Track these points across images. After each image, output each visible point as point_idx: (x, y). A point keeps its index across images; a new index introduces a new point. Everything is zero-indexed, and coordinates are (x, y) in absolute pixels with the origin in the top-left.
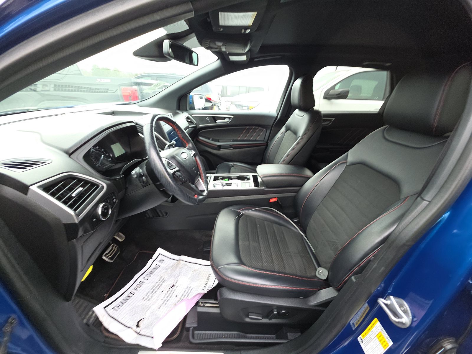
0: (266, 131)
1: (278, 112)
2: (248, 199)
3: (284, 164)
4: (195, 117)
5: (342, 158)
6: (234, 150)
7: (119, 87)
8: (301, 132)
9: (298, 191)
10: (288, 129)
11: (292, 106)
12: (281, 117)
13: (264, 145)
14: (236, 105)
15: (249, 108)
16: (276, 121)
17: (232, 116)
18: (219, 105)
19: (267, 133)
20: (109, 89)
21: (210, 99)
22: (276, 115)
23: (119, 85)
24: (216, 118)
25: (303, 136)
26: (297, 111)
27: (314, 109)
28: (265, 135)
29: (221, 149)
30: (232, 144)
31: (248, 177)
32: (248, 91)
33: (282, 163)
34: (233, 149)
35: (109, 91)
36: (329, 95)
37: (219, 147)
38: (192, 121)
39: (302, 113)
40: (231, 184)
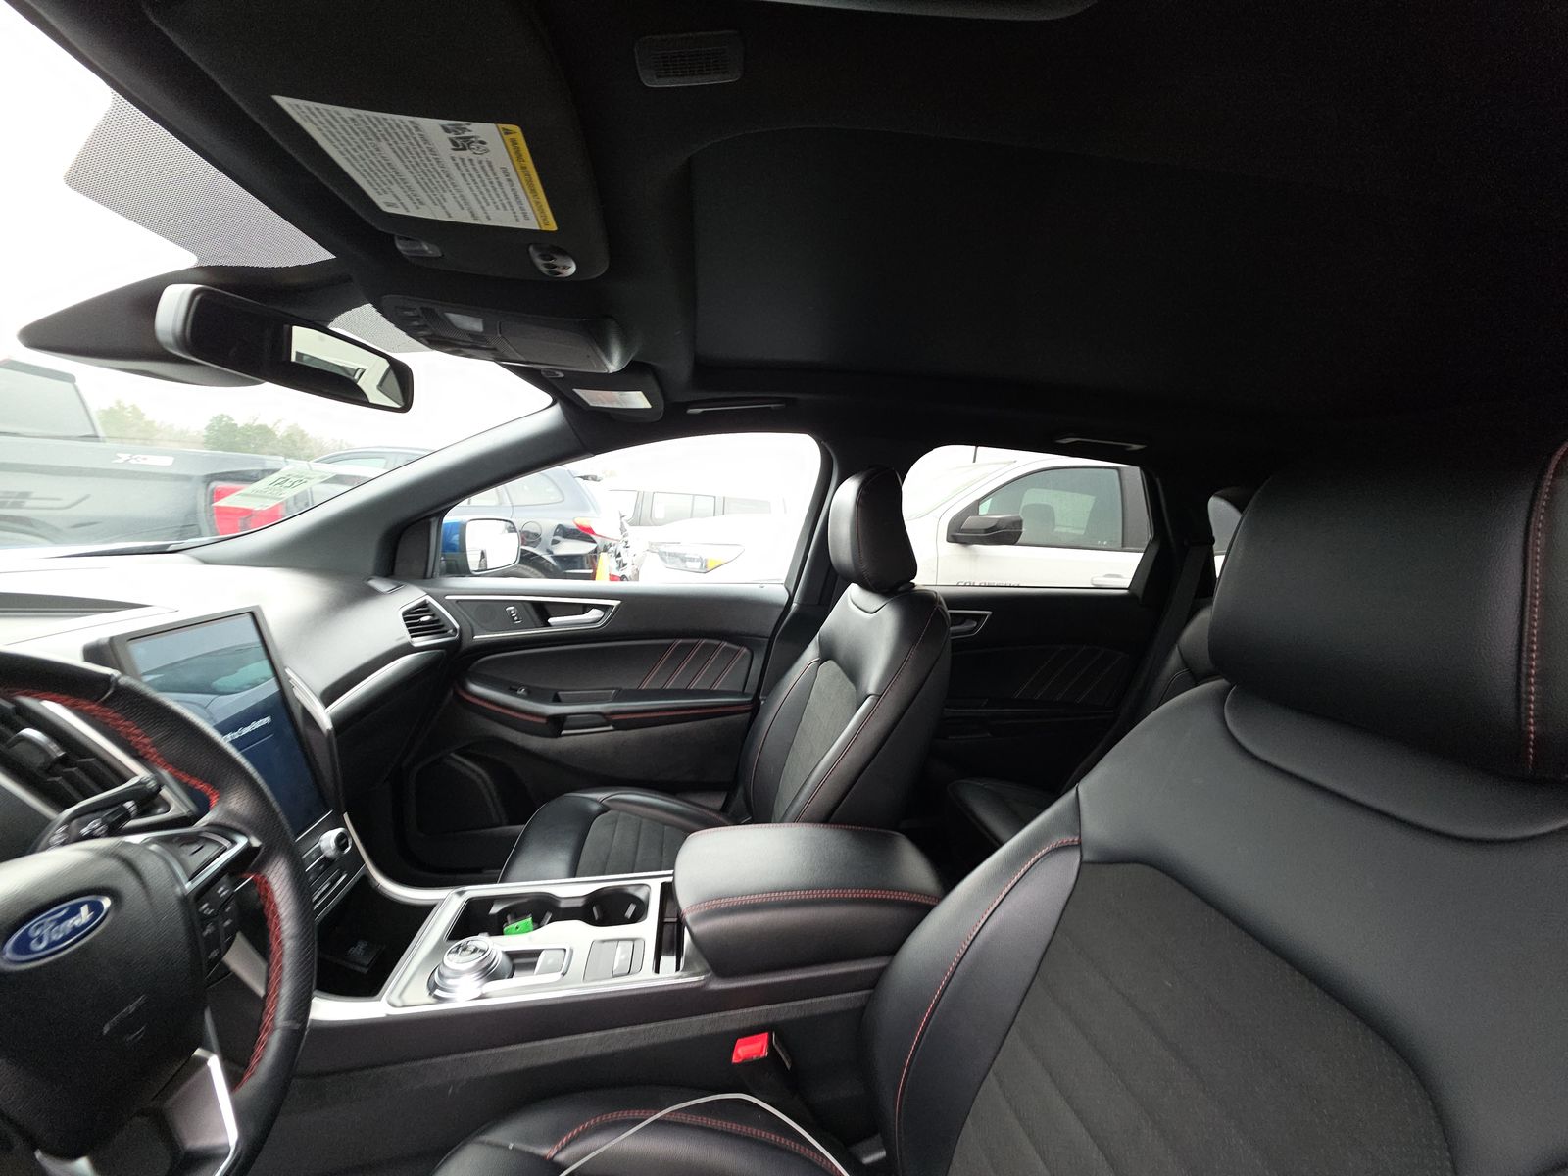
0: (749, 653)
1: (791, 590)
2: (620, 1046)
3: (811, 820)
4: (457, 607)
5: (1057, 818)
6: (620, 733)
7: (208, 485)
8: (874, 675)
9: (874, 982)
10: (827, 654)
11: (836, 575)
12: (801, 605)
13: (745, 712)
14: (662, 555)
15: (705, 567)
16: (785, 622)
17: (615, 603)
18: (621, 549)
19: (754, 661)
20: (34, 495)
21: (590, 530)
22: (784, 597)
23: (207, 476)
24: (547, 607)
25: (879, 696)
26: (853, 590)
27: (914, 585)
28: (746, 669)
29: (564, 732)
30: (611, 709)
31: (641, 894)
32: (721, 507)
33: (796, 820)
34: (617, 728)
35: (29, 503)
36: (963, 531)
37: (557, 724)
38: (438, 621)
39: (872, 601)
40: (536, 953)
